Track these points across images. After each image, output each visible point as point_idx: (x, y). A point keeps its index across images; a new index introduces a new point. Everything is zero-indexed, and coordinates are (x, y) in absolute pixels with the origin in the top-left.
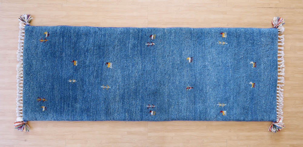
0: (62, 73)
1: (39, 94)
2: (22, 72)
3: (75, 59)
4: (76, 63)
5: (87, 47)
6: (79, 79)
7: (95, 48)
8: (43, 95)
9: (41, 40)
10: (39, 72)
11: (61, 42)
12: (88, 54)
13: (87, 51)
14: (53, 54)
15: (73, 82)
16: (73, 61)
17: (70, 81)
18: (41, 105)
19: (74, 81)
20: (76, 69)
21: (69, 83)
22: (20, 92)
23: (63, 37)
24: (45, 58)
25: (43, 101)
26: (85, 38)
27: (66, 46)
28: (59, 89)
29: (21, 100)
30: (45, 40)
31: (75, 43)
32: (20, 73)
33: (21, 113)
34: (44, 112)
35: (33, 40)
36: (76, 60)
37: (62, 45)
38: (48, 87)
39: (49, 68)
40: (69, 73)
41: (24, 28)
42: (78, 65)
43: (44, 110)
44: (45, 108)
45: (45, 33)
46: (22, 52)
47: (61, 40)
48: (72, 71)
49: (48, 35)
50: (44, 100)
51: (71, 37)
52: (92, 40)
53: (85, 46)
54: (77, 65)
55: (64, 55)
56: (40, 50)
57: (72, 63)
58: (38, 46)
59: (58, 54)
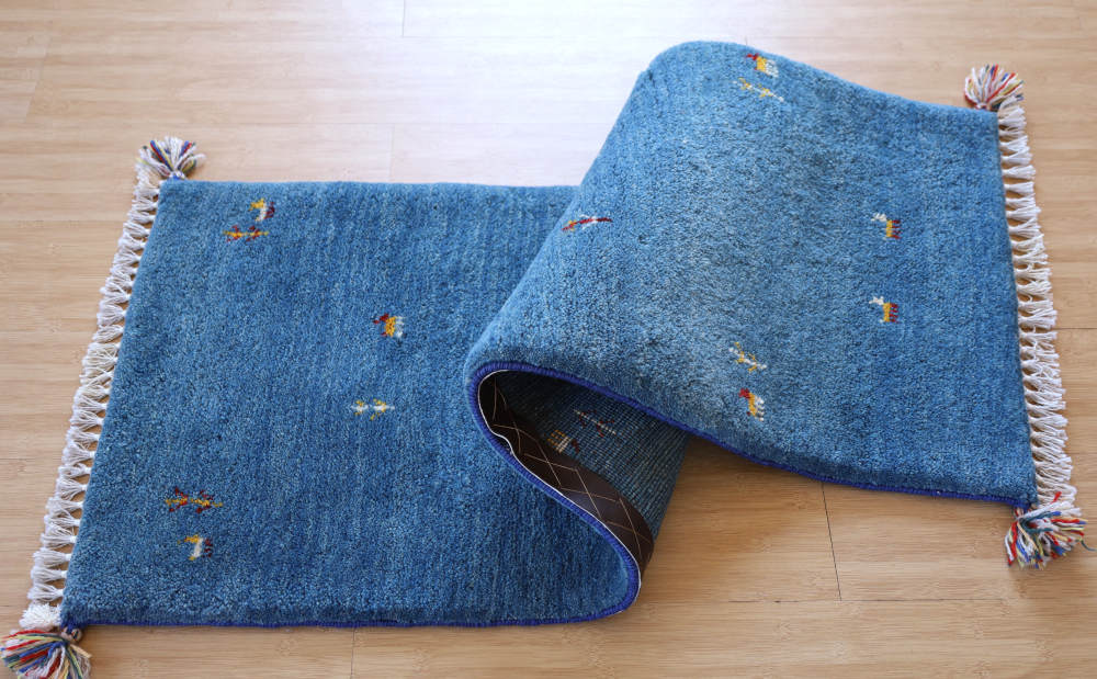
0: (319, 372)
1: (184, 474)
2: (110, 374)
3: (393, 307)
4: (396, 327)
5: (454, 257)
6: (408, 396)
7: (494, 263)
8: (203, 479)
9: (234, 235)
10: (201, 366)
11: (328, 242)
12: (461, 286)
13: (455, 274)
14: (286, 290)
15: (374, 412)
16: (384, 318)
17: (361, 408)
18: (183, 532)
19: (381, 408)
20: (396, 353)
21: (354, 416)
22: (77, 472)
23: (340, 220)
24: (241, 305)
25: (200, 510)
26: (445, 224)
27: (350, 254)
28: (297, 447)
29: (75, 513)
30: (253, 234)
31: (398, 244)
32: (99, 378)
33: (57, 583)
34: (198, 564)
35: (195, 233)
36: (397, 314)
37: (333, 255)
38: (238, 439)
39: (257, 347)
40: (355, 370)
41: (157, 191)
42: (405, 335)
43: (197, 553)
44: (207, 543)
45: (257, 206)
46: (129, 290)
47: (331, 232)
48: (370, 363)
49: (268, 213)
50: (207, 502)
51: (376, 219)
52: (477, 233)
53: (445, 256)
54: (399, 334)
55: (338, 291)
56: (222, 270)
57: (372, 328)
58: (217, 255)
59: (306, 288)
